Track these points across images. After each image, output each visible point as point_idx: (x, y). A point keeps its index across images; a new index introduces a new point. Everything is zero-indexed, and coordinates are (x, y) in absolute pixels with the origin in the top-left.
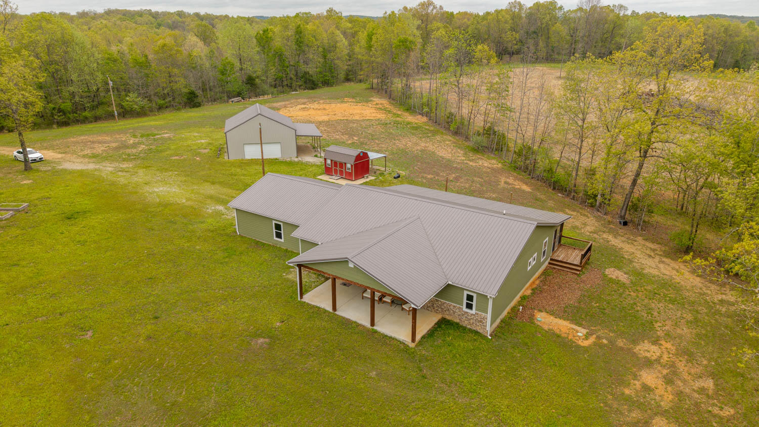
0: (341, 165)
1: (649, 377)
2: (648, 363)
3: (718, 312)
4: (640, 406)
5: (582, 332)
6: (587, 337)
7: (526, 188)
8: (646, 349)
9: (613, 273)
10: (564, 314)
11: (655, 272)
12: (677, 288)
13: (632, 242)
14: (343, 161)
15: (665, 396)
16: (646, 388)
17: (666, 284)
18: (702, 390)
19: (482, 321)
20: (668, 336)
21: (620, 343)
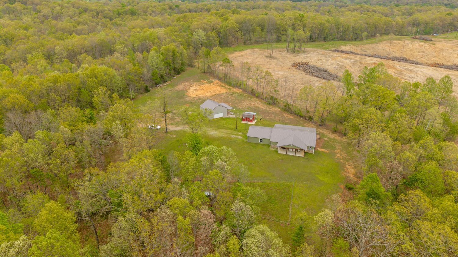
0: (248, 118)
1: (338, 155)
2: (337, 153)
3: (344, 143)
4: (338, 159)
5: (326, 150)
6: (327, 151)
7: (292, 117)
8: (336, 151)
9: (326, 139)
10: (321, 148)
11: (332, 137)
12: (337, 140)
13: (324, 130)
14: (249, 117)
15: (341, 157)
16: (338, 157)
17: (334, 139)
18: (345, 156)
19: (312, 151)
20: (338, 149)
21: (332, 151)
